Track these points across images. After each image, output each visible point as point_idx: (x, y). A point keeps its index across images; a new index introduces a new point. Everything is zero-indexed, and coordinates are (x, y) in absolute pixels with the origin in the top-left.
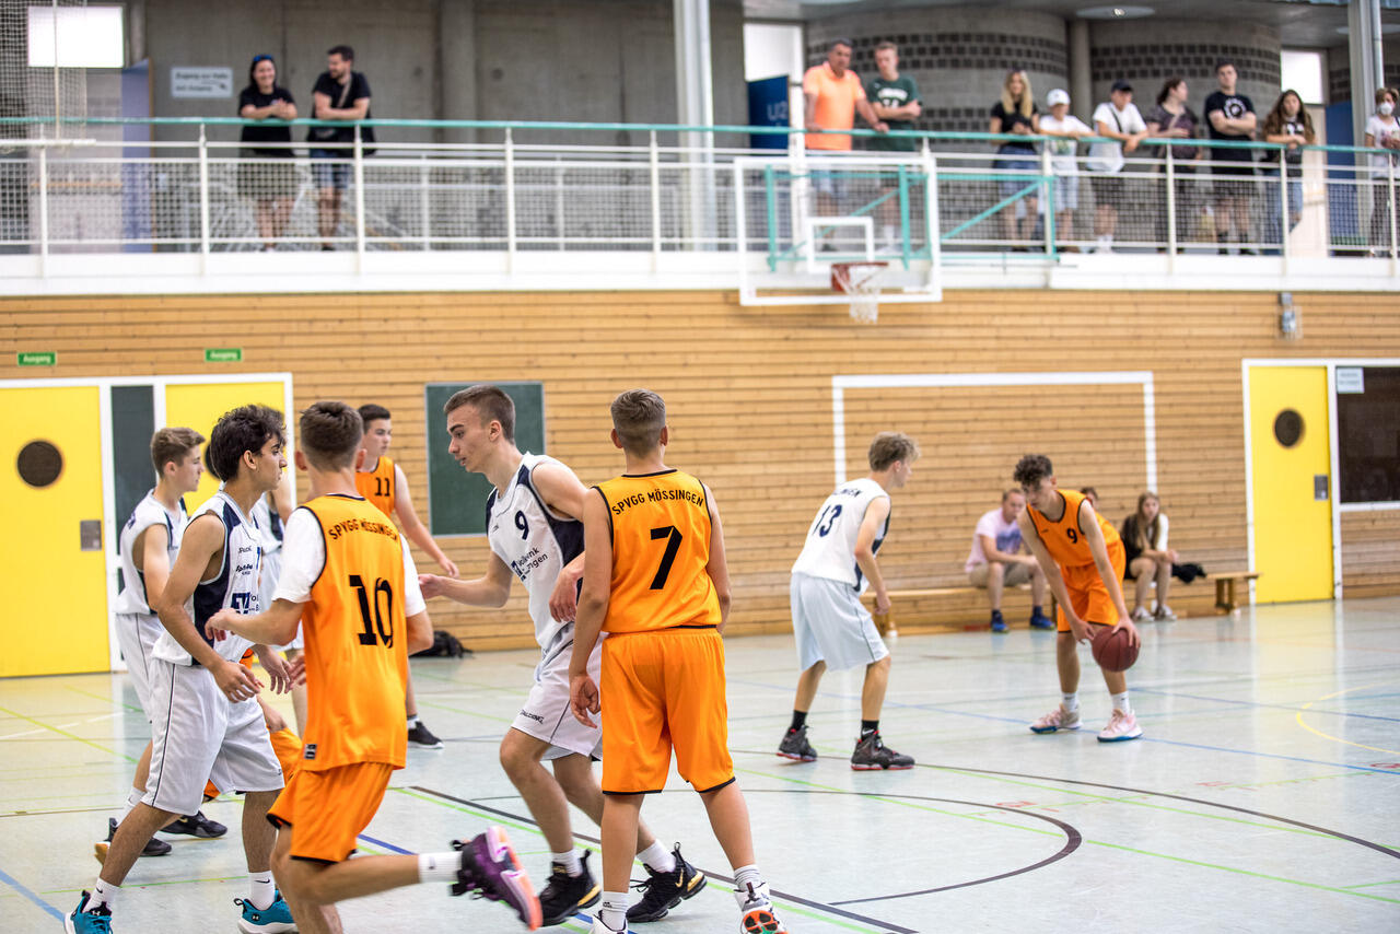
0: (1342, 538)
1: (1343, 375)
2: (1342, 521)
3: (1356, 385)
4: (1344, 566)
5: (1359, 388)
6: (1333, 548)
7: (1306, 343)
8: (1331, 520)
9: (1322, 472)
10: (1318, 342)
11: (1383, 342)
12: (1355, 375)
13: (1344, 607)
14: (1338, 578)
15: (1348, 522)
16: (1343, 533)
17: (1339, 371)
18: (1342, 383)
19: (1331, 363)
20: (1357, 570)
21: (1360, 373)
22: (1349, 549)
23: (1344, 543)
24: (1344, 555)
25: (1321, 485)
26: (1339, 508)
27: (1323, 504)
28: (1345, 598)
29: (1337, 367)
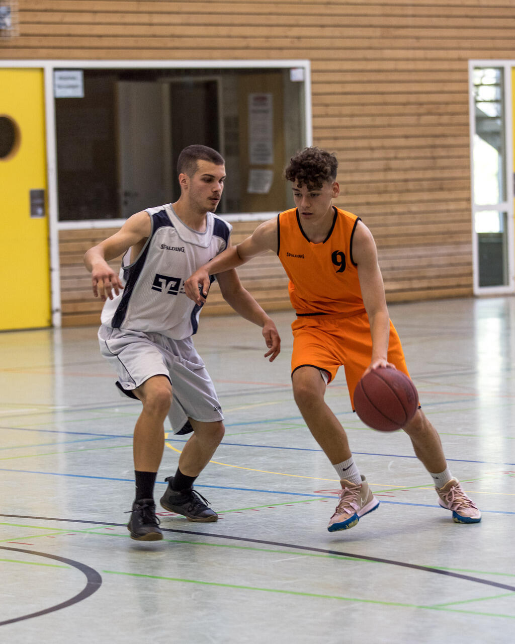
0: (61, 259)
1: (61, 78)
2: (61, 241)
3: (75, 89)
4: (63, 290)
5: (78, 93)
6: (50, 270)
7: (22, 42)
8: (49, 239)
9: (39, 185)
10: (34, 42)
11: (105, 42)
12: (73, 78)
13: (64, 336)
14: (57, 304)
15: (68, 241)
16: (62, 253)
17: (58, 74)
18: (60, 87)
19: (49, 65)
20: (76, 295)
21: (79, 75)
22: (68, 272)
23: (62, 265)
24: (62, 278)
25: (38, 200)
26: (57, 226)
27: (40, 221)
28: (64, 325)
29: (56, 69)
